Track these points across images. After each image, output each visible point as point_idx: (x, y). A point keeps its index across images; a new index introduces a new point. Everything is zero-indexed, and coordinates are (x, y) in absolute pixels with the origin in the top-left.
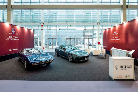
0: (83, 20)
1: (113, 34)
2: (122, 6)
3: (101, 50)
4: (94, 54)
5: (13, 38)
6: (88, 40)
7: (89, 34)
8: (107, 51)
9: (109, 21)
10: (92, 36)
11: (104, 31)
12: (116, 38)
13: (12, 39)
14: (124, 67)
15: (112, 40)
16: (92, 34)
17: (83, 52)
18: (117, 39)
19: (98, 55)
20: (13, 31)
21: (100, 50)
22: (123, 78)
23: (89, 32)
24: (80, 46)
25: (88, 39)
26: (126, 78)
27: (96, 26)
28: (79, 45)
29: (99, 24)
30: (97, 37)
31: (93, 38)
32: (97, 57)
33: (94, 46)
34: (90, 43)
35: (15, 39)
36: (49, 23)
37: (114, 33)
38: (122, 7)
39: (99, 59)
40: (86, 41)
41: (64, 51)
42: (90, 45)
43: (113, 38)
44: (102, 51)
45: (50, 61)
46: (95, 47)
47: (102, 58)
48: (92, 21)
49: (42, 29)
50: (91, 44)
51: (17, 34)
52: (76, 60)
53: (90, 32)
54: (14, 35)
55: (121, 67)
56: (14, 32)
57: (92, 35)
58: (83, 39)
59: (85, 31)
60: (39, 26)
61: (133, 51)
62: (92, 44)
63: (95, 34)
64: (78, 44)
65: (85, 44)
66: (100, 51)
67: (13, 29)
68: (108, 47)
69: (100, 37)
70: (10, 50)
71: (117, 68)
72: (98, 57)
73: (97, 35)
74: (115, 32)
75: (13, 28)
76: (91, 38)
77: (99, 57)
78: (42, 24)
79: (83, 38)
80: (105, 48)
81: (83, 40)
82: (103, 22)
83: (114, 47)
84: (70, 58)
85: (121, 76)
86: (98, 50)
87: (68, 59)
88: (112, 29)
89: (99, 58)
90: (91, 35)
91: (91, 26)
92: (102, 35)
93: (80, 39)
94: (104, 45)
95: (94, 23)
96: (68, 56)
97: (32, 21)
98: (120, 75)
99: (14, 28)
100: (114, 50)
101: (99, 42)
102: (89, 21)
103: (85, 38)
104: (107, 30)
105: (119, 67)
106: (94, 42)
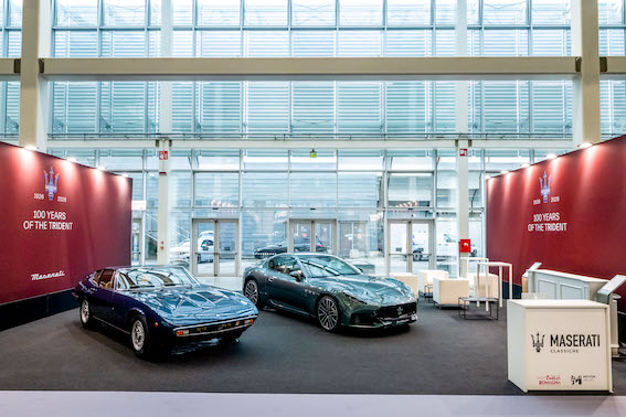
0: (380, 123)
1: (537, 202)
2: (578, 62)
3: (474, 280)
4: (440, 299)
5: (46, 219)
6: (410, 232)
7: (413, 195)
8: (505, 286)
9: (521, 126)
10: (425, 208)
11: (492, 182)
12: (551, 222)
13: (43, 226)
14: (566, 341)
15: (531, 228)
16: (426, 196)
17: (388, 288)
18: (553, 224)
19: (462, 302)
20: (47, 187)
21: (471, 278)
22: (566, 385)
23: (412, 183)
24: (362, 262)
25: (405, 226)
26: (577, 387)
27: (448, 154)
28: (356, 258)
29: (463, 144)
30: (457, 211)
31: (434, 216)
32: (456, 313)
33: (439, 263)
34: (415, 248)
35: (55, 226)
36: (200, 137)
37: (541, 198)
38: (578, 69)
39: (467, 324)
40: (397, 236)
41: (294, 281)
42: (417, 255)
43: (537, 217)
44: (479, 287)
45: (242, 322)
46: (447, 268)
47: (481, 318)
48: (427, 130)
49: (163, 173)
50: (420, 251)
51: (64, 200)
52: (357, 321)
53: (419, 187)
54: (50, 204)
55: (553, 340)
56: (51, 189)
57: (428, 204)
58: (380, 222)
59: (388, 180)
60: (144, 154)
61: (618, 280)
62: (426, 252)
63: (444, 195)
64: (348, 252)
65: (393, 251)
66: (472, 283)
67: (49, 175)
68: (510, 266)
69: (472, 214)
70: (35, 277)
71: (538, 346)
72: (462, 313)
73: (454, 204)
74: (545, 192)
75: (48, 172)
76: (423, 217)
77: (467, 313)
78: (164, 146)
79: (374, 217)
80: (494, 270)
81: (375, 228)
82: (486, 136)
83: (538, 264)
84: (329, 316)
85: (555, 380)
86: (461, 279)
87: (313, 322)
88: (530, 173)
89: (465, 318)
90: (421, 203)
91: (421, 154)
92: (482, 203)
93: (357, 223)
94: (491, 256)
95: (440, 137)
96: (317, 305)
97: (108, 127)
98: (551, 374)
99: (52, 172)
100: (538, 277)
101: (468, 241)
102: (412, 130)
103: (389, 221)
104: (508, 179)
105: (547, 341)
106: (440, 238)
